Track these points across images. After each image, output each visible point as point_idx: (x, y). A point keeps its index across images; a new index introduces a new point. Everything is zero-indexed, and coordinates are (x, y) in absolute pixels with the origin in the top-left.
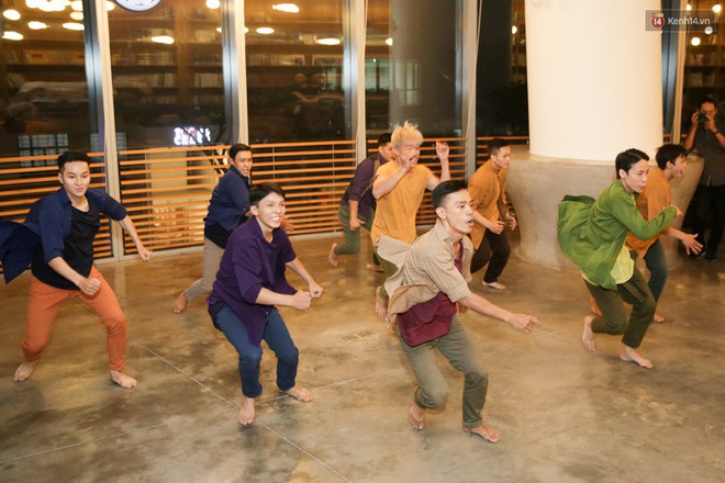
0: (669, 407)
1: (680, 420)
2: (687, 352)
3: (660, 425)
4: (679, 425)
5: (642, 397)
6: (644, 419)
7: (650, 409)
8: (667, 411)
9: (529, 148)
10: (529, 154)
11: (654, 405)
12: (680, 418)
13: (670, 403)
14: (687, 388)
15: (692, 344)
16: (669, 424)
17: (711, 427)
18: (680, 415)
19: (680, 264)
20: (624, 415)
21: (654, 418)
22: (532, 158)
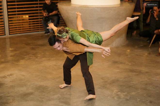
0: (124, 93)
1: (128, 98)
2: (130, 74)
3: (121, 100)
4: (128, 100)
5: (115, 91)
6: (115, 99)
7: (118, 95)
8: (124, 95)
9: (71, 2)
10: (71, 4)
11: (119, 93)
12: (129, 97)
13: (125, 92)
14: (131, 86)
15: (132, 71)
16: (124, 100)
17: (139, 99)
18: (128, 96)
19: (127, 43)
20: (109, 97)
21: (119, 98)
22: (72, 5)
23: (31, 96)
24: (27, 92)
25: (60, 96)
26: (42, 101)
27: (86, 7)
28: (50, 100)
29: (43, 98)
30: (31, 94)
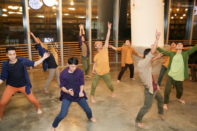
23: (104, 103)
24: (101, 100)
25: (121, 104)
26: (110, 107)
27: (141, 48)
28: (115, 107)
29: (110, 105)
30: (103, 101)
